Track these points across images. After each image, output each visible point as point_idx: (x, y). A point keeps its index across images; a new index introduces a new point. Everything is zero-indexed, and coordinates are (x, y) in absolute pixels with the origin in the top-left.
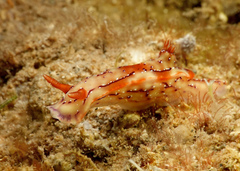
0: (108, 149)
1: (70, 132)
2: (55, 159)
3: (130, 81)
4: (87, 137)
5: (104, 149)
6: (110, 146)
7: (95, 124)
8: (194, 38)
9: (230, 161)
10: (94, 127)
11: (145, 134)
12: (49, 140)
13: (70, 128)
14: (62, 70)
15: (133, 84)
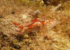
0: (20, 45)
1: (8, 40)
2: (5, 48)
3: (34, 24)
4: (14, 42)
5: (19, 46)
6: (21, 45)
7: (16, 38)
8: (39, 11)
9: (55, 48)
10: (15, 39)
11: (30, 41)
12: (2, 43)
13: (8, 39)
14: (4, 22)
15: (35, 25)
